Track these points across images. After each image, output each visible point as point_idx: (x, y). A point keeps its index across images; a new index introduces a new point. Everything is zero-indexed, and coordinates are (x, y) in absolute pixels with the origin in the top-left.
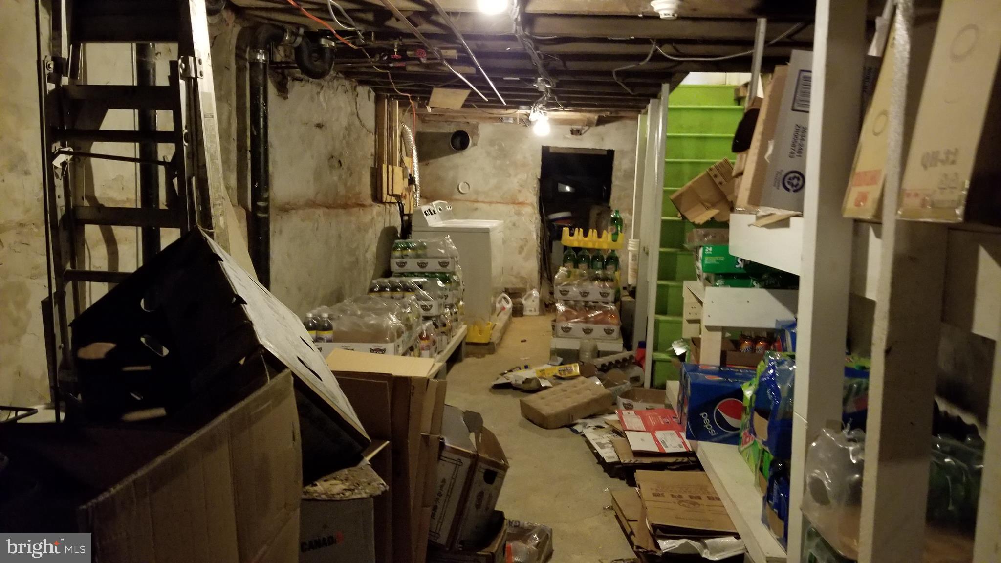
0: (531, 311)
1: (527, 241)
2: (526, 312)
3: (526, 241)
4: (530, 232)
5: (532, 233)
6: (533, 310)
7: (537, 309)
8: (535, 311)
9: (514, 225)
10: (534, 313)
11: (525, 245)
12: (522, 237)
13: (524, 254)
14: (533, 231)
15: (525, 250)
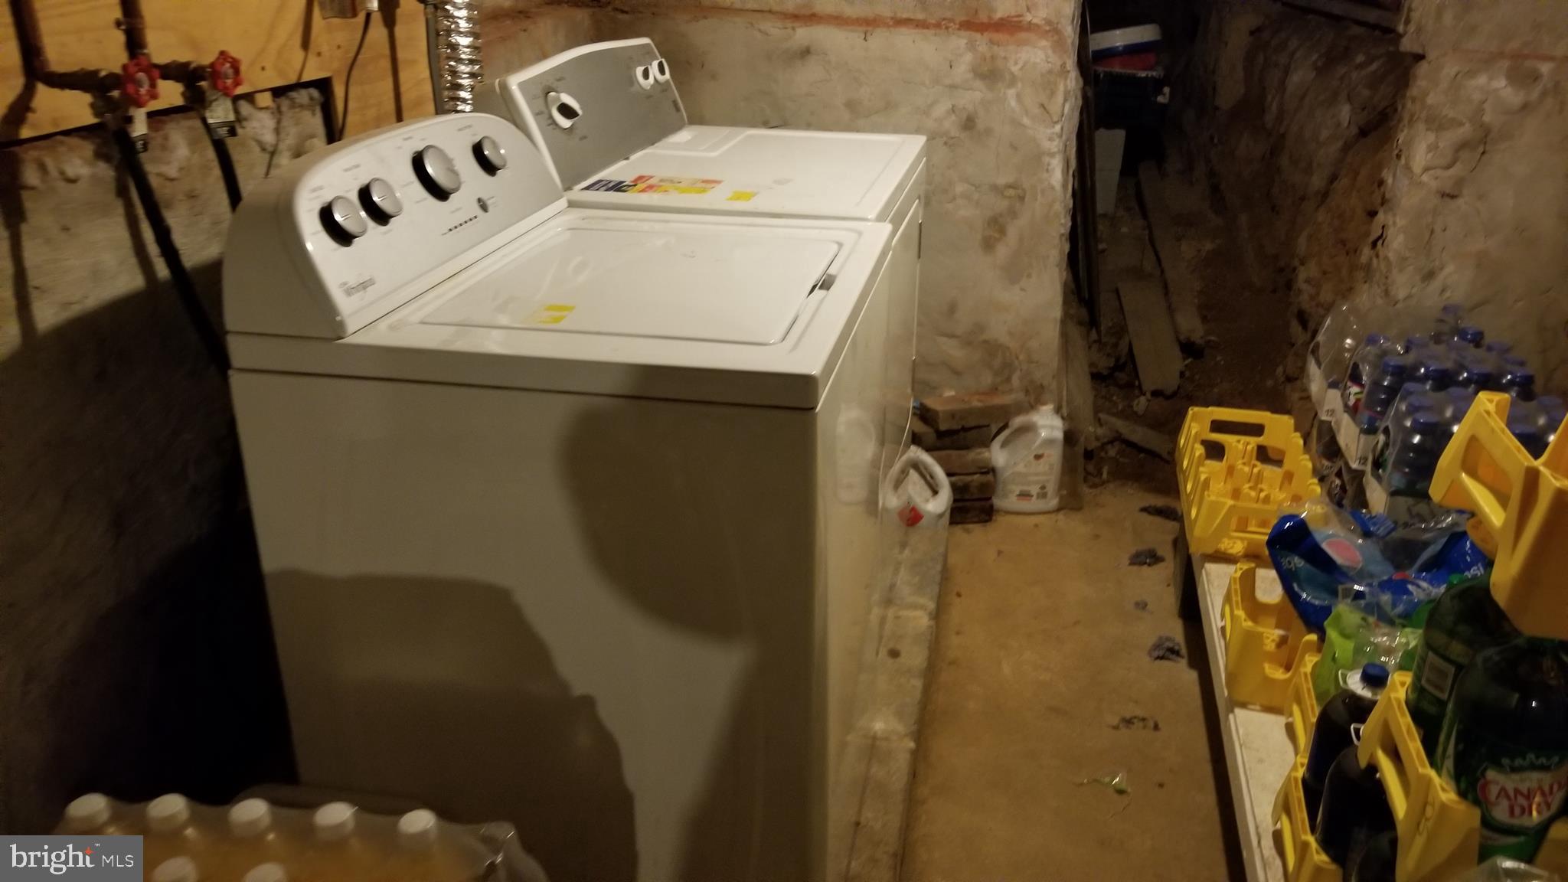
0: (1024, 495)
1: (1022, 199)
2: (1006, 500)
3: (1017, 194)
4: (1036, 160)
5: (1046, 159)
6: (1034, 490)
7: (1051, 488)
8: (1043, 495)
9: (969, 124)
10: (1034, 504)
11: (1013, 214)
12: (1002, 181)
13: (1002, 251)
14: (1052, 155)
15: (1012, 232)
